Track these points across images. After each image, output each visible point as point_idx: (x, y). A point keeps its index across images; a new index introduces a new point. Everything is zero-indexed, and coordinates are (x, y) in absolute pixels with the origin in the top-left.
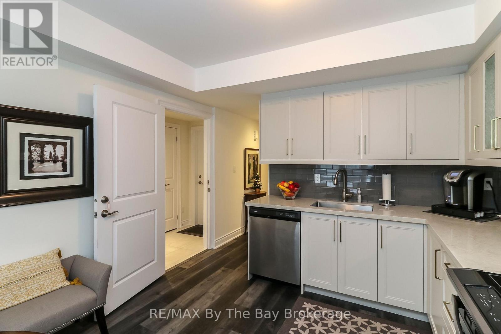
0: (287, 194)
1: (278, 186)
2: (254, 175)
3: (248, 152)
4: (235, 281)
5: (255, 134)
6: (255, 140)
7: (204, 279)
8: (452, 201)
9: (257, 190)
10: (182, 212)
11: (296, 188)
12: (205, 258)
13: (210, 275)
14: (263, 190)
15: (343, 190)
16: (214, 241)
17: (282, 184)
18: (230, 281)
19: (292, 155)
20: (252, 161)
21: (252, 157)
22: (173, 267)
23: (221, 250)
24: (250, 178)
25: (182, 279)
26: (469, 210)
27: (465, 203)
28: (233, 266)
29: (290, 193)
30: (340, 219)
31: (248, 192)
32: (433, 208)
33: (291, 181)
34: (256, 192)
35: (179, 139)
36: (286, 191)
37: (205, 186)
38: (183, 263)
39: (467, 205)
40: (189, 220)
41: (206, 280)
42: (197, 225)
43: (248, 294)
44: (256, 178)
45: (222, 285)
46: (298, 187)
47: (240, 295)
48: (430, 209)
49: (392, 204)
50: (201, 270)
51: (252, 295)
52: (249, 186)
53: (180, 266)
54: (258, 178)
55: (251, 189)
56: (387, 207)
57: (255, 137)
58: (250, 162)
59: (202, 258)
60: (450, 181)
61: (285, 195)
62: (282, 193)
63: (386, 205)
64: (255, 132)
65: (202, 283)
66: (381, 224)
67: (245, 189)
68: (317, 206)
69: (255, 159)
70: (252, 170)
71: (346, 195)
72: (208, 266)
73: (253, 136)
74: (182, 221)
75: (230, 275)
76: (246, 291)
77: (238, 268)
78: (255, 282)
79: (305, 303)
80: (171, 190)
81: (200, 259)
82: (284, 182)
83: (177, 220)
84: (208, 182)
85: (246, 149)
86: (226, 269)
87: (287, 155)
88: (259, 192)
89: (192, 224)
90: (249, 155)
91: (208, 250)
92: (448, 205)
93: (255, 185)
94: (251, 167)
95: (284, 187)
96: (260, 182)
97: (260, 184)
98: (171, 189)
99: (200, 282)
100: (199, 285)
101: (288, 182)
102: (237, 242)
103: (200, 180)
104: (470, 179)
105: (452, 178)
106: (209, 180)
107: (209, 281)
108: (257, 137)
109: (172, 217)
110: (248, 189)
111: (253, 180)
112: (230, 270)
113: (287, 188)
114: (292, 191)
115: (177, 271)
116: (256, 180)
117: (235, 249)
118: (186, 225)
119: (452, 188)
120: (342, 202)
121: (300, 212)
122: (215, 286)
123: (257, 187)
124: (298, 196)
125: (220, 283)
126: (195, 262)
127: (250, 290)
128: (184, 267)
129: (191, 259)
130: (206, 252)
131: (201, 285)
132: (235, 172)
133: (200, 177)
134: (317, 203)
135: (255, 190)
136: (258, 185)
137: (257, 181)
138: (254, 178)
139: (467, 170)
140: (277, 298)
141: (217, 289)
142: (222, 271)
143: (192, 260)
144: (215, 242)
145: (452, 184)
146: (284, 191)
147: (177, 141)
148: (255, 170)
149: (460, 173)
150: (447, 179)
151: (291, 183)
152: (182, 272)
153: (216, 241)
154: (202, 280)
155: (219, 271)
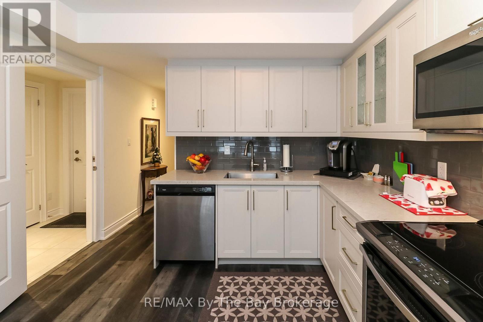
0: (197, 168)
1: (188, 160)
2: (153, 148)
3: (146, 122)
4: (138, 274)
5: (153, 103)
6: (153, 109)
7: (94, 282)
8: (332, 165)
9: (157, 164)
10: (49, 198)
11: (207, 161)
12: (91, 254)
13: (101, 275)
14: (163, 164)
15: (251, 160)
16: (102, 231)
17: (192, 157)
18: (131, 276)
19: (204, 127)
20: (149, 133)
21: (150, 128)
22: (40, 278)
23: (113, 240)
24: (148, 152)
25: (58, 291)
26: (344, 171)
27: (341, 166)
28: (133, 256)
29: (201, 167)
30: (253, 189)
31: (146, 167)
32: (320, 171)
33: (201, 154)
34: (155, 166)
35: (42, 102)
36: (198, 164)
37: (89, 164)
38: (56, 269)
39: (343, 167)
40: (59, 209)
41: (96, 283)
42: (73, 213)
43: (156, 286)
44: (155, 151)
45: (121, 284)
46: (209, 160)
47: (147, 290)
48: (318, 172)
49: (290, 170)
50: (88, 271)
51: (162, 285)
52: (146, 160)
53: (52, 274)
54: (157, 151)
55: (149, 163)
56: (286, 173)
57: (153, 105)
58: (148, 133)
59: (86, 255)
60: (332, 149)
61: (195, 169)
62: (193, 167)
63: (286, 171)
64: (153, 100)
65: (90, 289)
66: (287, 189)
67: (142, 164)
68: (228, 177)
69: (153, 130)
70: (150, 142)
71: (254, 164)
72: (97, 263)
73: (151, 106)
74: (48, 212)
75: (129, 268)
76: (154, 283)
77: (139, 257)
78: (163, 269)
79: (221, 277)
80: (29, 172)
81: (83, 258)
82: (195, 155)
83: (41, 211)
84: (94, 159)
85: (142, 120)
86: (123, 262)
87: (199, 127)
88: (159, 166)
89: (64, 213)
90: (146, 125)
91: (93, 243)
92: (330, 168)
93: (153, 159)
94: (149, 140)
95: (194, 160)
96: (160, 156)
97: (159, 158)
98: (30, 170)
99: (87, 288)
100: (86, 292)
101: (198, 155)
102: (133, 225)
103: (76, 156)
104: (344, 147)
105: (333, 147)
106: (94, 156)
107: (101, 282)
108: (155, 106)
109: (32, 208)
110: (146, 164)
111: (151, 154)
112: (129, 261)
113: (199, 161)
114: (203, 164)
115: (48, 281)
116: (155, 154)
117: (131, 236)
118: (55, 216)
119: (332, 154)
120: (250, 171)
121: (215, 185)
122: (111, 287)
123: (156, 160)
124: (209, 169)
125: (118, 282)
126: (76, 263)
127: (159, 280)
128: (59, 274)
129: (68, 260)
130: (91, 247)
131: (90, 291)
132: (129, 145)
133: (77, 152)
134: (228, 175)
135: (153, 165)
136: (157, 159)
137: (157, 155)
138: (152, 150)
139: (343, 140)
140: (191, 281)
141: (114, 291)
142: (117, 266)
143: (71, 262)
144: (104, 232)
145: (333, 151)
146: (194, 165)
147: (39, 105)
148: (154, 142)
149: (338, 143)
150: (330, 148)
151: (201, 155)
152: (56, 281)
153: (105, 230)
154: (90, 285)
155: (114, 267)
